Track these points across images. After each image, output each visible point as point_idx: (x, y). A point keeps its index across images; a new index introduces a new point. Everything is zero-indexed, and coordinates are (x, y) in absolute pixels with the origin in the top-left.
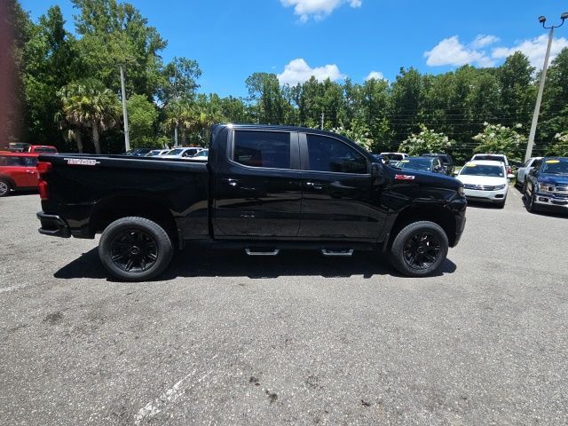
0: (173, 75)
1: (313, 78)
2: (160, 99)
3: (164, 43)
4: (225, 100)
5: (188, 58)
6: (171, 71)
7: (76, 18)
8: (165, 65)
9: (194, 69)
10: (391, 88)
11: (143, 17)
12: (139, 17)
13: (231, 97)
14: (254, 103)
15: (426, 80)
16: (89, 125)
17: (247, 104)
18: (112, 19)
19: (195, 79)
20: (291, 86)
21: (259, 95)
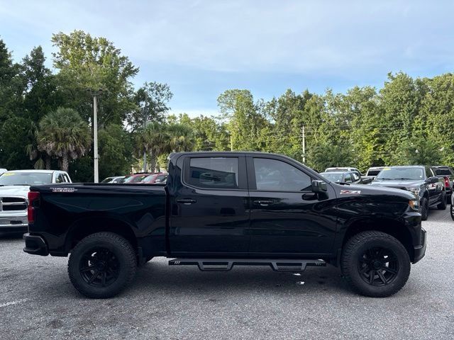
0: (144, 100)
1: (290, 91)
2: (130, 123)
3: (135, 70)
4: (197, 120)
5: (158, 83)
6: (142, 95)
7: (55, 55)
8: (136, 91)
9: (165, 92)
10: (379, 95)
11: (117, 48)
12: (113, 48)
13: (202, 116)
14: (227, 121)
15: (419, 83)
16: (60, 155)
17: (219, 122)
18: (87, 52)
19: (165, 102)
20: (266, 101)
21: (231, 112)
